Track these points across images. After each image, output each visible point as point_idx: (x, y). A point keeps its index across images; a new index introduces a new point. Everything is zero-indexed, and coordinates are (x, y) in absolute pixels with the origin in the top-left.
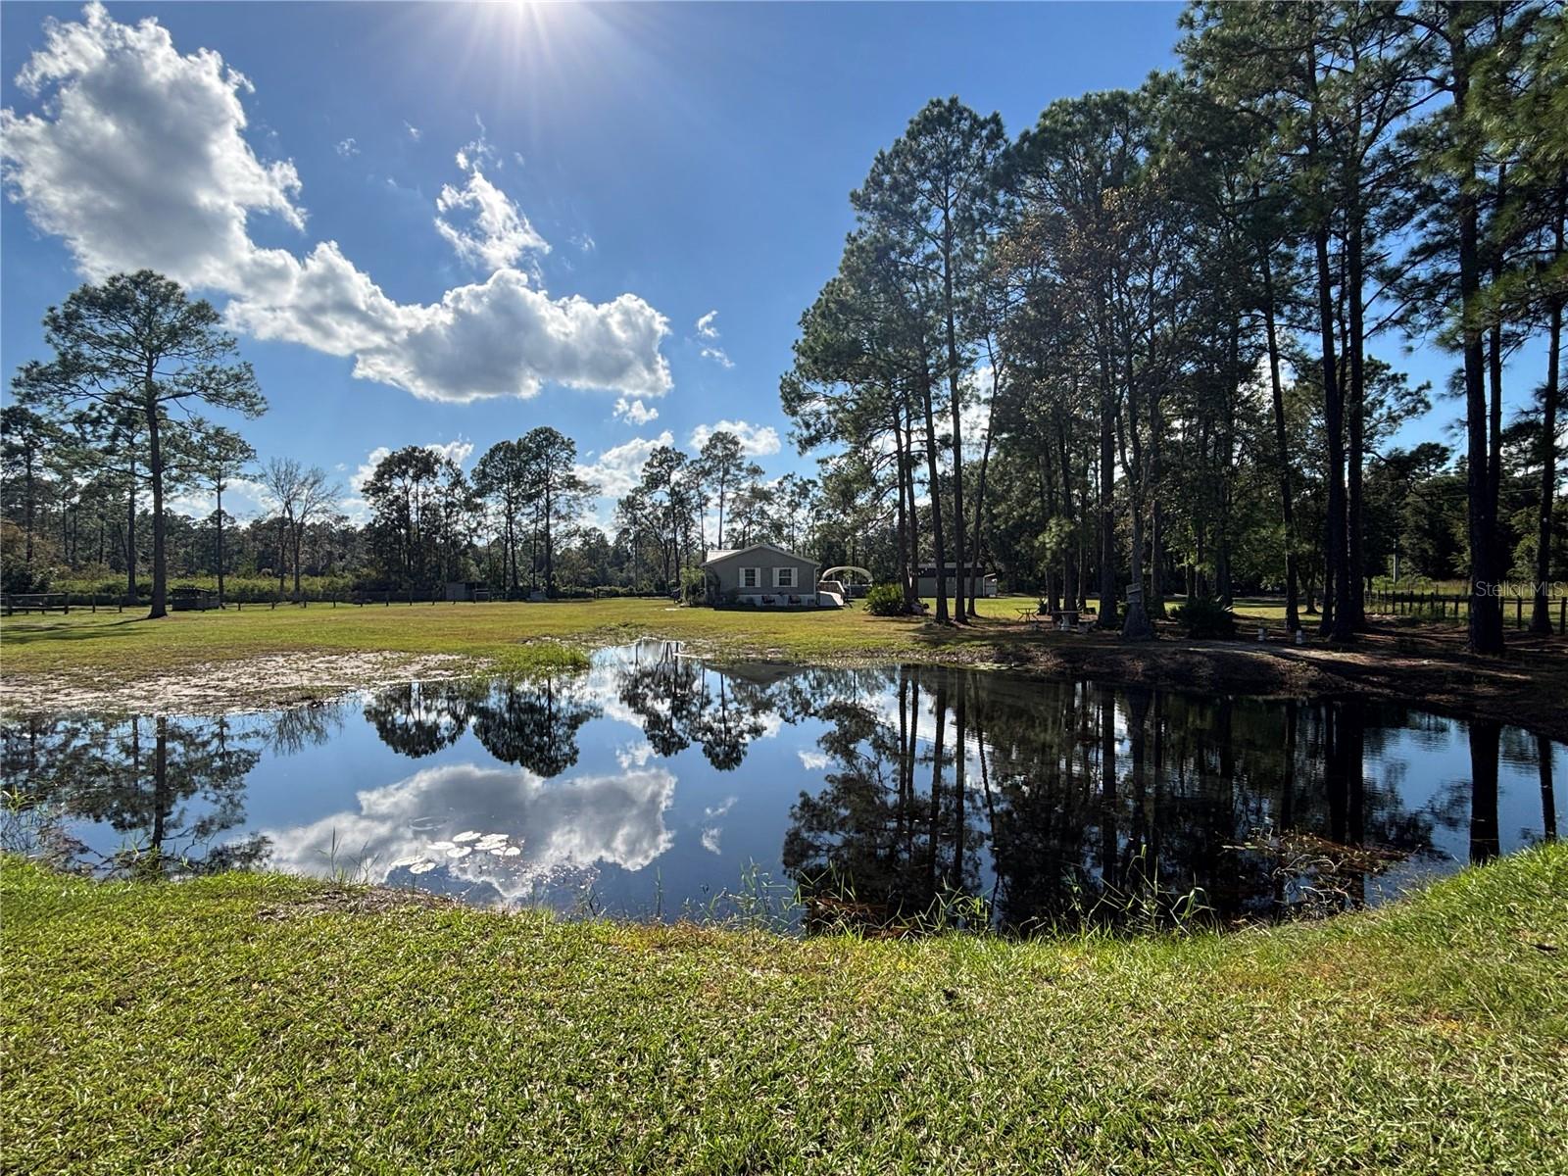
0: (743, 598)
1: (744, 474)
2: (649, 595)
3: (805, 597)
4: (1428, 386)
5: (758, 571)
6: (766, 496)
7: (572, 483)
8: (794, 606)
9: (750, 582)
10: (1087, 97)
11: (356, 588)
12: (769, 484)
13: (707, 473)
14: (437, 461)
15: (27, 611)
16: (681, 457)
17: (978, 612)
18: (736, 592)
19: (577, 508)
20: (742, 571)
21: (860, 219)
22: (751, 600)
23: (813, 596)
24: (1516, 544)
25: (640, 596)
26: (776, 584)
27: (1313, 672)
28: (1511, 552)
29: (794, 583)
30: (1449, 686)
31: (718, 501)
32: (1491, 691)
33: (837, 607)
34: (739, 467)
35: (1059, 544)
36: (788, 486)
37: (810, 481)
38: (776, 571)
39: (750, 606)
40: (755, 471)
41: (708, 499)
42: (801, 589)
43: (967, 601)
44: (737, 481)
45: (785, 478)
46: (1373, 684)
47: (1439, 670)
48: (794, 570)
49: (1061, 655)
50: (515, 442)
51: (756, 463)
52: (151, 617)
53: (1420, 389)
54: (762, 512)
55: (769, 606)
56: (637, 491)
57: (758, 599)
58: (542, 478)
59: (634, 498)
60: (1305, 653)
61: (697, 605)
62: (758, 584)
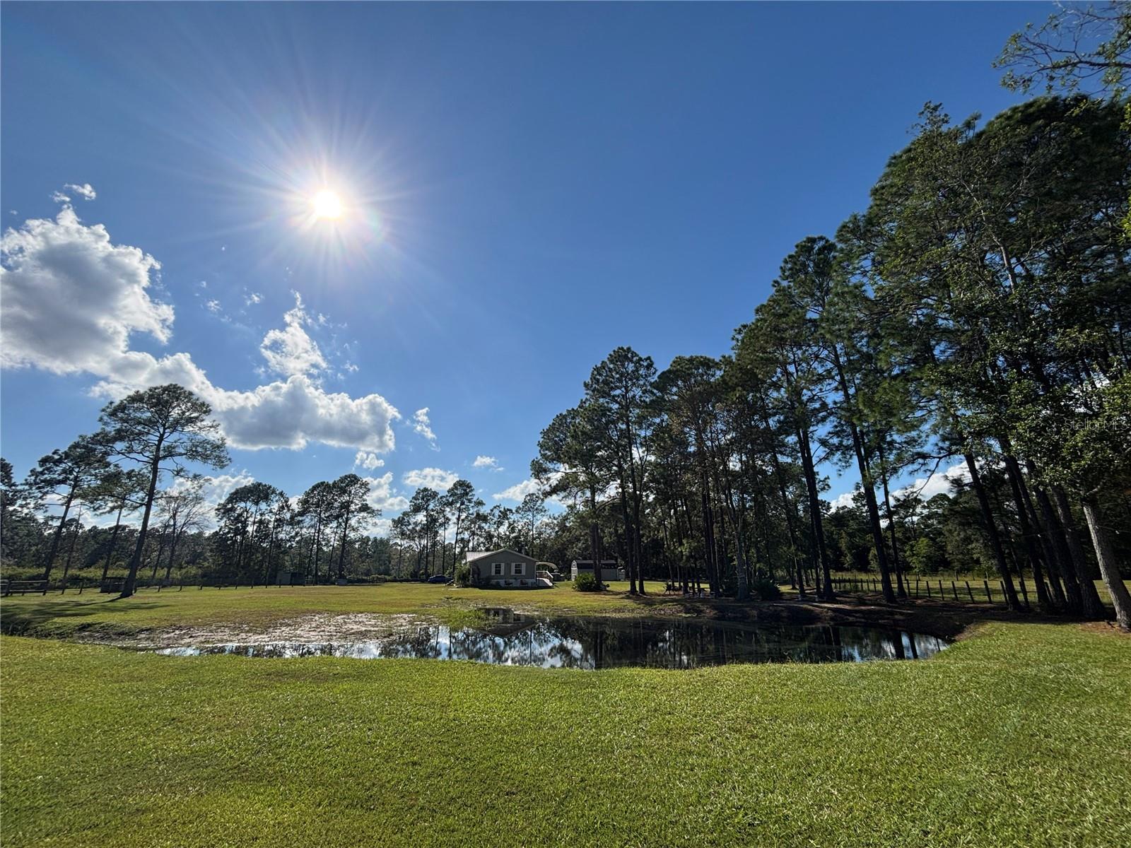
0: (494, 582)
1: (472, 505)
2: (407, 581)
3: (530, 581)
4: (828, 478)
5: (503, 565)
6: (484, 518)
7: (365, 508)
8: (524, 587)
9: (498, 572)
10: (692, 357)
11: (204, 576)
12: (484, 510)
13: (451, 504)
14: (274, 492)
15: (24, 593)
16: (435, 494)
17: (646, 589)
18: (489, 578)
19: (364, 524)
20: (494, 565)
21: (587, 394)
22: (498, 583)
23: (534, 581)
24: (869, 553)
25: (401, 581)
26: (513, 573)
27: (830, 613)
28: (868, 556)
29: (524, 573)
30: (886, 616)
31: (455, 521)
32: (901, 617)
33: (549, 587)
34: (470, 501)
35: (691, 553)
36: (497, 512)
37: (508, 510)
38: (513, 565)
39: (497, 587)
40: (480, 503)
41: (448, 519)
42: (528, 576)
43: (637, 583)
44: (467, 509)
45: (495, 507)
46: (856, 617)
47: (879, 611)
48: (524, 565)
49: (716, 609)
50: (331, 482)
51: (481, 499)
52: (122, 597)
53: (826, 479)
54: (480, 528)
55: (508, 587)
56: (405, 514)
57: (502, 582)
58: (346, 506)
59: (403, 519)
60: (823, 605)
61: (467, 586)
62: (502, 573)
